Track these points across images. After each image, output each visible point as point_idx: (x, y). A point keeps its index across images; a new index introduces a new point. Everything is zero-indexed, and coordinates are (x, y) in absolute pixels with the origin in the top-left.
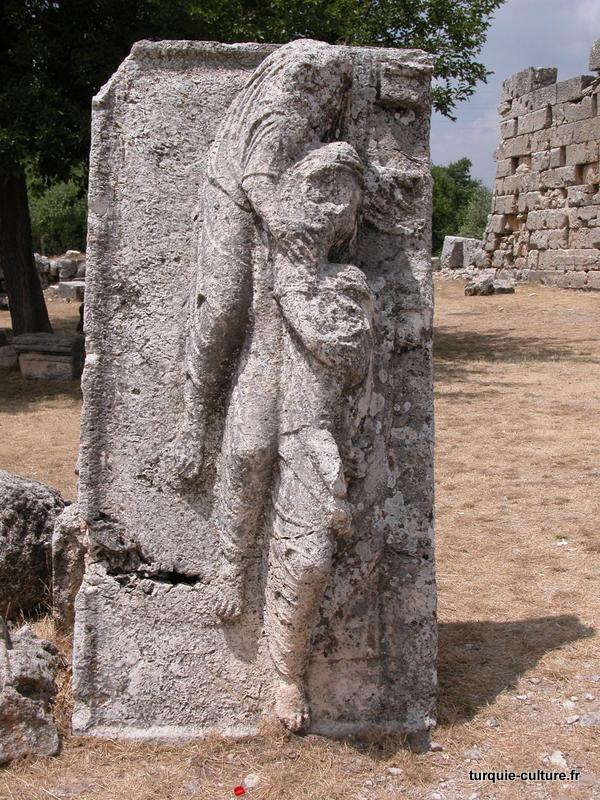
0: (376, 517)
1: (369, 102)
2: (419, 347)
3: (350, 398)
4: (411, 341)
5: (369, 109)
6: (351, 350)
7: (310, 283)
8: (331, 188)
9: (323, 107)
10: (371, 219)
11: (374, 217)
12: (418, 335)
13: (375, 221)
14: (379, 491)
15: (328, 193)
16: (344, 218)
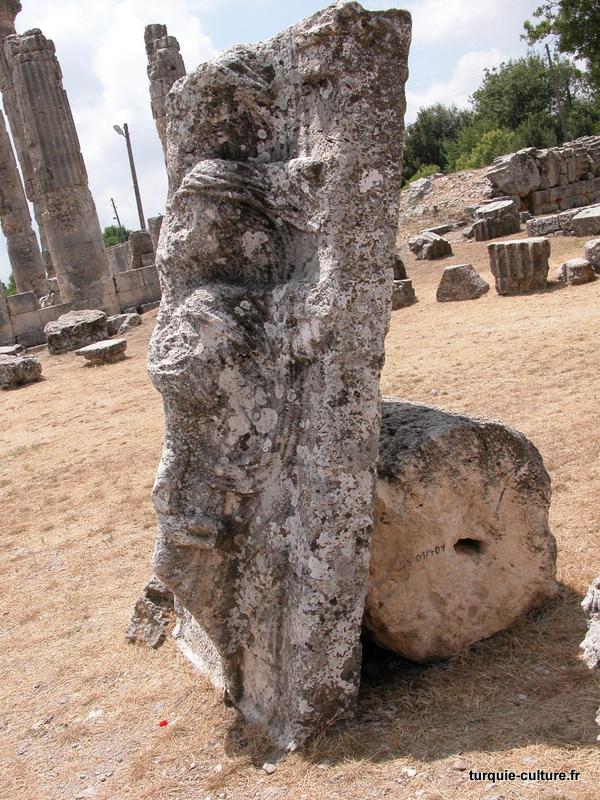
0: (272, 533)
1: (296, 86)
2: (315, 360)
3: (215, 418)
4: (305, 354)
5: (297, 94)
6: (173, 378)
7: (165, 312)
8: (187, 214)
9: (192, 129)
10: (288, 219)
11: (291, 217)
12: (310, 347)
13: (292, 221)
14: (275, 509)
15: (184, 220)
16: (193, 242)
